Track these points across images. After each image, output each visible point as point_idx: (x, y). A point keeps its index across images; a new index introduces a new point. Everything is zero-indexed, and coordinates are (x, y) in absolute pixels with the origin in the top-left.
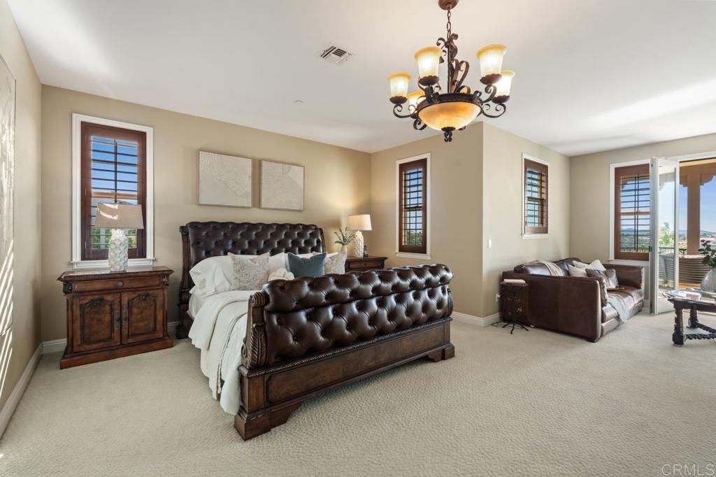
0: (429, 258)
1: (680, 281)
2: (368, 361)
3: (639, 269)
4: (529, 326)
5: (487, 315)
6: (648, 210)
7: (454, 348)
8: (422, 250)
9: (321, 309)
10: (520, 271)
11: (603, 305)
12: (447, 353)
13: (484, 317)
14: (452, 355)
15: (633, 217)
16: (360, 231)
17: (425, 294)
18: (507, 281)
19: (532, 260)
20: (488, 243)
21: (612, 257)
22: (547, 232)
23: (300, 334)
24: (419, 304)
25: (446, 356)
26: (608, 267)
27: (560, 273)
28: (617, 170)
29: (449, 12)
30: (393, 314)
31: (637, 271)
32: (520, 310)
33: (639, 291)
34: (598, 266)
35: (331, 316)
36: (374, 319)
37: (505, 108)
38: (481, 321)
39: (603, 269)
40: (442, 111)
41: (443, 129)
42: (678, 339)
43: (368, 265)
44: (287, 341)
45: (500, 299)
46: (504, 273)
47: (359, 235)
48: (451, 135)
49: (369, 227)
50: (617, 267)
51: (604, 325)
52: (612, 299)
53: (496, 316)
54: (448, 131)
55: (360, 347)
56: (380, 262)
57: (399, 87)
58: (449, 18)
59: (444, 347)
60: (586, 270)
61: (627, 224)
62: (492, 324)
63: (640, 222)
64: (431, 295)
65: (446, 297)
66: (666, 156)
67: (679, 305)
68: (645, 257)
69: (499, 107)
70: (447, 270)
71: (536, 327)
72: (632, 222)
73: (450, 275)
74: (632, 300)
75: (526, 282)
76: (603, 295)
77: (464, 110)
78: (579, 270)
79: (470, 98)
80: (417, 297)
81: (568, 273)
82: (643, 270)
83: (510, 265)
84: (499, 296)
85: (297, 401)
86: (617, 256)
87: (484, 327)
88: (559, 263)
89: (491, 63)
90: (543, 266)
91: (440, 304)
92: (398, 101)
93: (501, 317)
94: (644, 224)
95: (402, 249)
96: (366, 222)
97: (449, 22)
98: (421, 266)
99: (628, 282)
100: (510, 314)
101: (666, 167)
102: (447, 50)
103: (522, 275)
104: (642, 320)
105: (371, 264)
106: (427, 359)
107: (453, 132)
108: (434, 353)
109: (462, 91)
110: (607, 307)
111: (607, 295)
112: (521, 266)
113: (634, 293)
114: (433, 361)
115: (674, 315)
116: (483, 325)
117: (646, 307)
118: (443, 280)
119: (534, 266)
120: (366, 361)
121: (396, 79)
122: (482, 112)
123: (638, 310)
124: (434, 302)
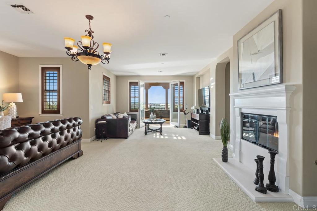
0: (62, 116)
1: (145, 118)
2: (47, 165)
3: (136, 114)
4: (107, 138)
5: (91, 137)
6: (138, 96)
7: (82, 151)
8: (58, 112)
9: (24, 143)
10: (103, 118)
11: (129, 126)
12: (80, 154)
13: (90, 138)
14: (82, 155)
15: (134, 98)
16: (13, 102)
17: (72, 130)
18: (99, 122)
19: (106, 114)
20: (91, 107)
21: (129, 111)
22: (110, 103)
23: (13, 158)
24: (70, 135)
25: (80, 156)
26: (128, 114)
27: (115, 118)
28: (130, 82)
29: (90, 21)
30: (59, 141)
31: (135, 115)
32: (104, 133)
33: (136, 121)
34: (125, 114)
35: (30, 146)
36: (51, 144)
37: (109, 62)
38: (89, 140)
39: (127, 115)
40: (89, 58)
41: (87, 65)
42: (146, 133)
43: (21, 122)
44: (5, 163)
45: (96, 130)
46: (97, 119)
47: (13, 105)
48: (91, 67)
49: (21, 100)
50: (131, 115)
51: (129, 133)
52: (131, 124)
53: (94, 137)
54: (90, 66)
55: (43, 159)
56: (29, 120)
57: (70, 43)
58: (90, 23)
59: (79, 152)
60: (123, 116)
61: (133, 101)
62: (93, 141)
63: (136, 100)
64: (74, 130)
65: (80, 131)
66: (142, 80)
67: (146, 123)
68: (137, 111)
69: (107, 61)
70: (80, 119)
71: (109, 138)
72: (134, 100)
73: (81, 121)
74: (135, 124)
75: (106, 122)
76: (129, 123)
77: (97, 60)
78: (121, 116)
79: (99, 57)
80: (68, 132)
81: (117, 117)
82: (137, 115)
83: (99, 116)
84: (95, 129)
85: (10, 195)
86: (131, 111)
87: (91, 142)
88: (115, 114)
89: (107, 48)
90: (110, 115)
91: (78, 134)
92: (69, 49)
93: (96, 137)
94: (137, 100)
95: (44, 112)
96: (19, 97)
97: (90, 25)
98: (56, 120)
99: (134, 119)
100: (100, 135)
101: (142, 83)
102: (89, 35)
103: (104, 119)
104: (137, 130)
105: (24, 122)
106: (72, 159)
107: (92, 66)
108: (74, 155)
109: (95, 53)
110: (130, 127)
111: (130, 123)
112: (104, 116)
113: (135, 122)
114: (75, 159)
115: (145, 127)
116: (90, 142)
117: (138, 126)
118: (79, 123)
119: (107, 116)
120: (46, 165)
121: (69, 40)
122: (102, 61)
123: (136, 128)
124: (75, 133)
